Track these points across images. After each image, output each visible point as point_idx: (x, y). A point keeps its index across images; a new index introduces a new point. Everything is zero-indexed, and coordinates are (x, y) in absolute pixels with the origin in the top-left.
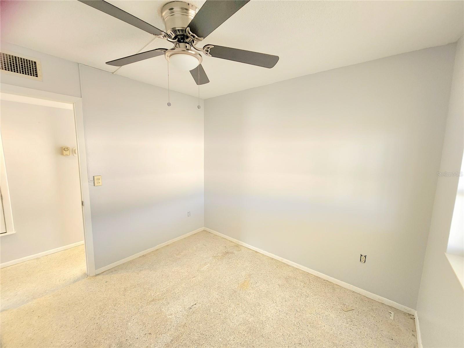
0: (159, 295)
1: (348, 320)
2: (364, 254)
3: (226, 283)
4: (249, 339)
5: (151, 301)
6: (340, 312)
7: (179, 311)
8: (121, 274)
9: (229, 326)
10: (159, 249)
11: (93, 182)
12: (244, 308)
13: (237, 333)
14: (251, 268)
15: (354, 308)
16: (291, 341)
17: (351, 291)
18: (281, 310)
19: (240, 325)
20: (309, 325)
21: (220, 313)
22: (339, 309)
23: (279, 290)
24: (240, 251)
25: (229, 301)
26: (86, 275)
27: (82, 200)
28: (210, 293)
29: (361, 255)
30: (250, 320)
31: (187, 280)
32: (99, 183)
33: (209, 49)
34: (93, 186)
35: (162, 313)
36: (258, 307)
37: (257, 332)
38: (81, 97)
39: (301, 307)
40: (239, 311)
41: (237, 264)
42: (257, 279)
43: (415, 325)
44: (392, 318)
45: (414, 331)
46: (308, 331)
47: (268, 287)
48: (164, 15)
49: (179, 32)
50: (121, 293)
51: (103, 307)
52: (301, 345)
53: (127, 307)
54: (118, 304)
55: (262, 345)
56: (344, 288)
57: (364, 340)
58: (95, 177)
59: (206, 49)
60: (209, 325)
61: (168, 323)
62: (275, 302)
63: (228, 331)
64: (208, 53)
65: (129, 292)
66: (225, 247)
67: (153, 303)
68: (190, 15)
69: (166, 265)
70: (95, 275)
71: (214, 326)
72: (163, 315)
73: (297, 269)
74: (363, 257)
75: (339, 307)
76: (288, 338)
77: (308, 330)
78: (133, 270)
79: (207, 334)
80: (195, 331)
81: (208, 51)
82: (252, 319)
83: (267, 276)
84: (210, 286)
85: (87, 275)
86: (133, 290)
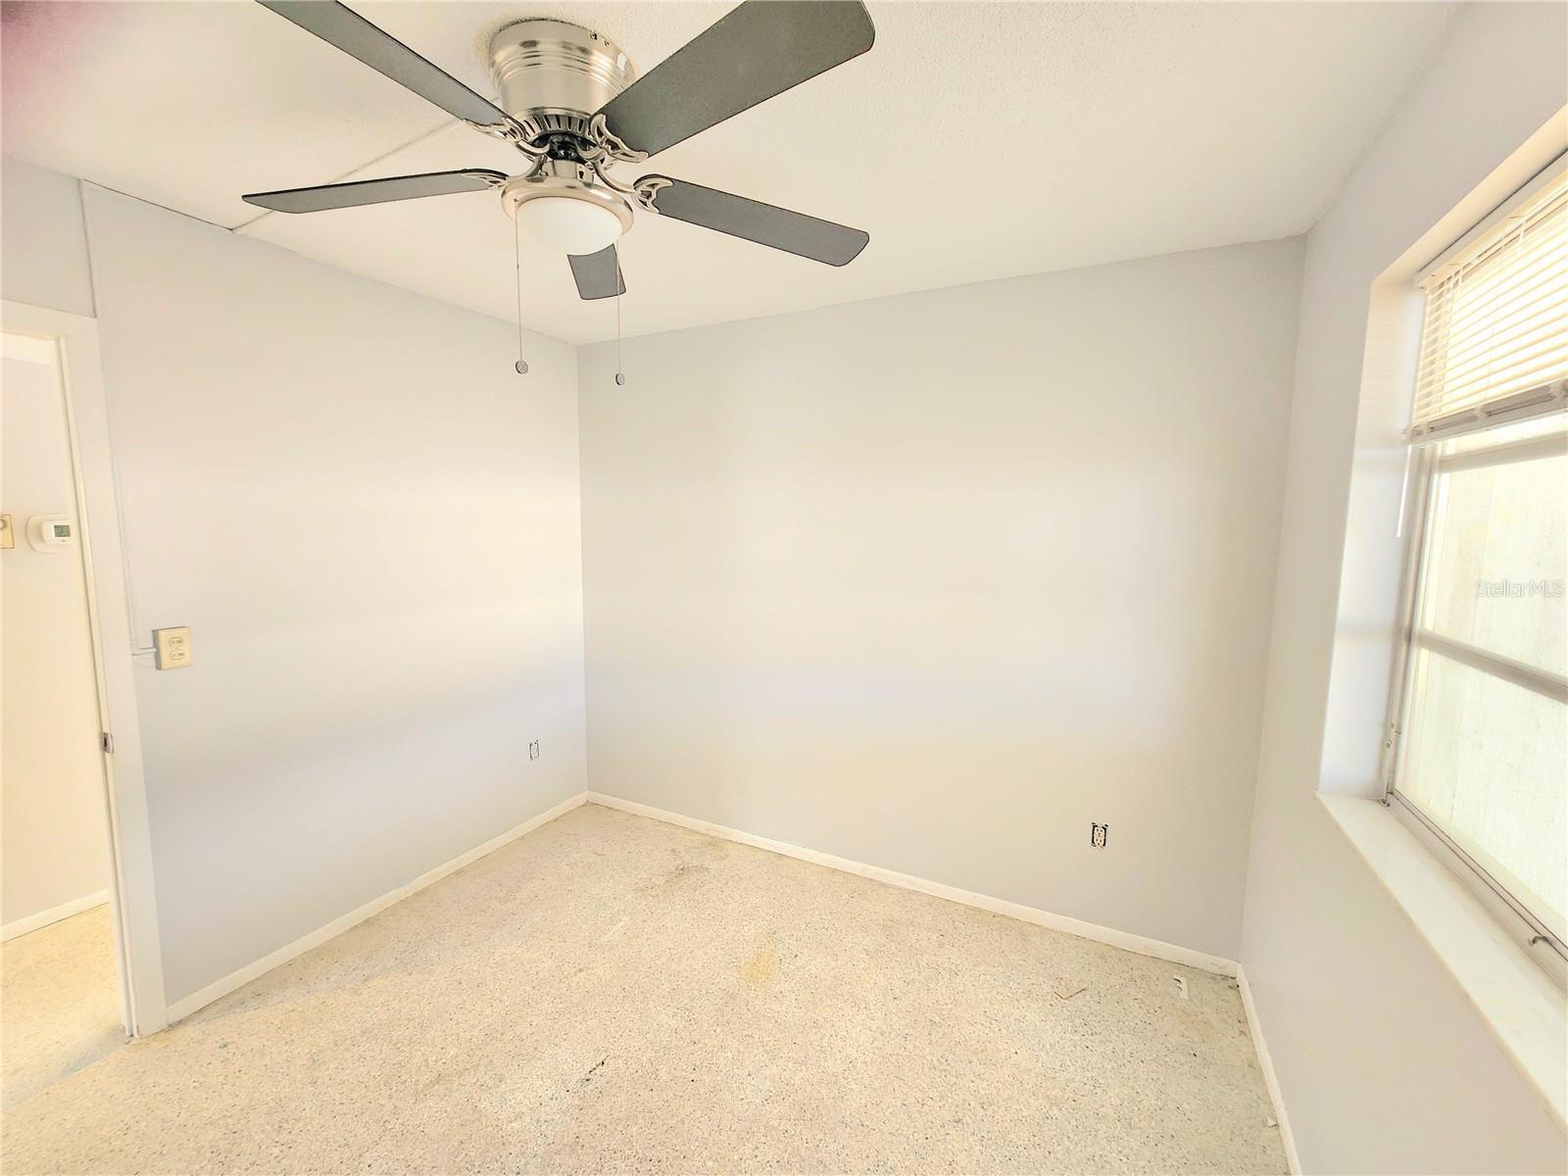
0: (457, 1055)
1: (1078, 1022)
2: (1100, 823)
3: (696, 972)
4: (805, 1141)
5: (431, 1084)
6: (1053, 1003)
7: (547, 1099)
8: (287, 1005)
9: (732, 1112)
10: (427, 888)
11: (152, 657)
12: (771, 1044)
13: (762, 1130)
14: (771, 912)
15: (1086, 986)
16: (930, 1118)
17: (1070, 936)
18: (884, 1028)
19: (766, 1103)
20: (975, 1060)
21: (693, 1075)
22: (1048, 993)
23: (870, 968)
24: (724, 859)
25: (718, 1030)
26: (122, 1036)
27: (101, 728)
28: (648, 1016)
29: (1094, 827)
30: (797, 1080)
31: (556, 986)
32: (181, 654)
33: (657, 188)
34: (154, 669)
35: (483, 1119)
36: (816, 1033)
37: (823, 1112)
38: (95, 316)
39: (943, 1009)
40: (757, 1058)
41: (724, 904)
42: (795, 943)
43: (1242, 1005)
44: (1184, 995)
45: (1243, 1020)
46: (974, 1079)
47: (834, 964)
48: (503, 61)
49: (559, 125)
50: (299, 1077)
51: (228, 1146)
52: (960, 1125)
53: (332, 1124)
54: (291, 1122)
55: (847, 1151)
56: (1052, 930)
57: (1126, 1071)
58: (162, 634)
59: (644, 187)
60: (663, 1125)
61: (512, 1149)
62: (862, 1006)
63: (730, 1129)
64: (649, 202)
65: (332, 1066)
66: (673, 851)
67: (440, 1088)
68: (594, 71)
69: (467, 943)
70: (165, 1026)
71: (680, 1125)
72: (487, 1127)
73: (910, 892)
74: (1099, 832)
75: (1046, 988)
76: (920, 1112)
77: (974, 1073)
78: (336, 981)
79: (663, 1155)
80: (619, 1154)
81: (649, 196)
82: (802, 1075)
83: (827, 930)
84: (642, 992)
85: (128, 1034)
86: (348, 1055)
